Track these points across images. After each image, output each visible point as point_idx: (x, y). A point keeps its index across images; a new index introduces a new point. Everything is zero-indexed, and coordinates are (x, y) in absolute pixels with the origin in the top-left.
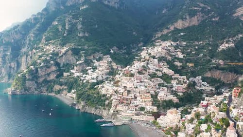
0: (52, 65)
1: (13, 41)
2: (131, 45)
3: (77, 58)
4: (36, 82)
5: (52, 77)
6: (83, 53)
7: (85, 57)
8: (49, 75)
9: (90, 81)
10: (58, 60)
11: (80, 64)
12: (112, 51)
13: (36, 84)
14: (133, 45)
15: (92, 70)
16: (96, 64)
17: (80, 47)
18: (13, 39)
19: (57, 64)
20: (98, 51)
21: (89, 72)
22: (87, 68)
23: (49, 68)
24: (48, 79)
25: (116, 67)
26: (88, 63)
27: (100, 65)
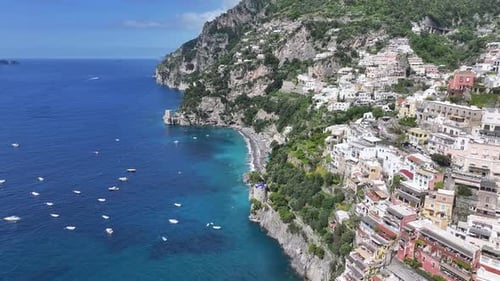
0: (259, 62)
1: (233, 25)
2: (476, 17)
3: (320, 46)
4: (224, 101)
5: (259, 90)
6: (334, 34)
7: (339, 41)
8: (250, 85)
9: (330, 108)
10: (276, 53)
11: (323, 61)
12: (416, 29)
13: (222, 105)
14: (481, 17)
15: (350, 76)
16: (366, 59)
17: (330, 20)
18: (234, 21)
19: (271, 61)
20: (377, 28)
21: (342, 80)
22: (340, 71)
23: (252, 69)
24: (250, 95)
25: (422, 71)
26: (345, 58)
27: (376, 63)
